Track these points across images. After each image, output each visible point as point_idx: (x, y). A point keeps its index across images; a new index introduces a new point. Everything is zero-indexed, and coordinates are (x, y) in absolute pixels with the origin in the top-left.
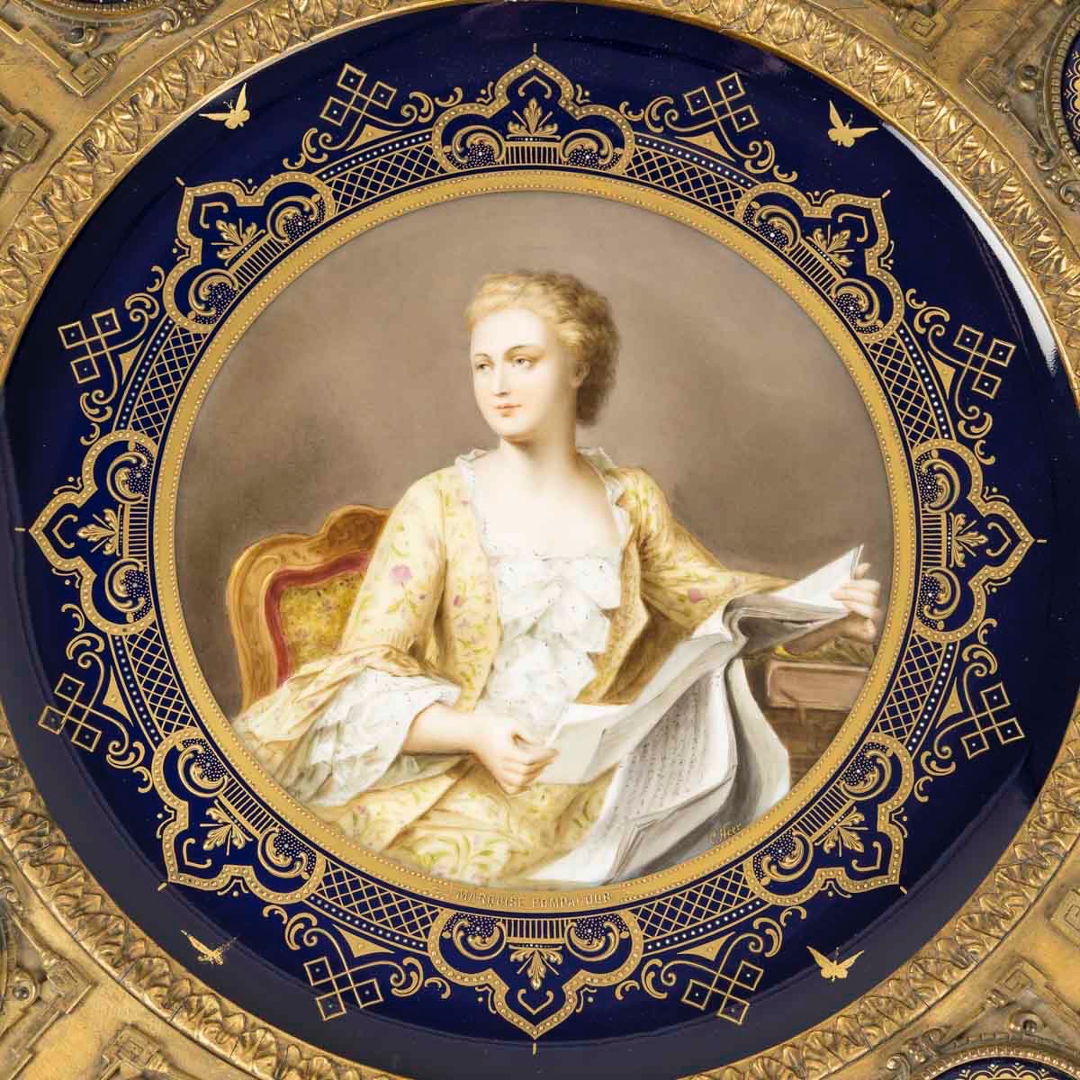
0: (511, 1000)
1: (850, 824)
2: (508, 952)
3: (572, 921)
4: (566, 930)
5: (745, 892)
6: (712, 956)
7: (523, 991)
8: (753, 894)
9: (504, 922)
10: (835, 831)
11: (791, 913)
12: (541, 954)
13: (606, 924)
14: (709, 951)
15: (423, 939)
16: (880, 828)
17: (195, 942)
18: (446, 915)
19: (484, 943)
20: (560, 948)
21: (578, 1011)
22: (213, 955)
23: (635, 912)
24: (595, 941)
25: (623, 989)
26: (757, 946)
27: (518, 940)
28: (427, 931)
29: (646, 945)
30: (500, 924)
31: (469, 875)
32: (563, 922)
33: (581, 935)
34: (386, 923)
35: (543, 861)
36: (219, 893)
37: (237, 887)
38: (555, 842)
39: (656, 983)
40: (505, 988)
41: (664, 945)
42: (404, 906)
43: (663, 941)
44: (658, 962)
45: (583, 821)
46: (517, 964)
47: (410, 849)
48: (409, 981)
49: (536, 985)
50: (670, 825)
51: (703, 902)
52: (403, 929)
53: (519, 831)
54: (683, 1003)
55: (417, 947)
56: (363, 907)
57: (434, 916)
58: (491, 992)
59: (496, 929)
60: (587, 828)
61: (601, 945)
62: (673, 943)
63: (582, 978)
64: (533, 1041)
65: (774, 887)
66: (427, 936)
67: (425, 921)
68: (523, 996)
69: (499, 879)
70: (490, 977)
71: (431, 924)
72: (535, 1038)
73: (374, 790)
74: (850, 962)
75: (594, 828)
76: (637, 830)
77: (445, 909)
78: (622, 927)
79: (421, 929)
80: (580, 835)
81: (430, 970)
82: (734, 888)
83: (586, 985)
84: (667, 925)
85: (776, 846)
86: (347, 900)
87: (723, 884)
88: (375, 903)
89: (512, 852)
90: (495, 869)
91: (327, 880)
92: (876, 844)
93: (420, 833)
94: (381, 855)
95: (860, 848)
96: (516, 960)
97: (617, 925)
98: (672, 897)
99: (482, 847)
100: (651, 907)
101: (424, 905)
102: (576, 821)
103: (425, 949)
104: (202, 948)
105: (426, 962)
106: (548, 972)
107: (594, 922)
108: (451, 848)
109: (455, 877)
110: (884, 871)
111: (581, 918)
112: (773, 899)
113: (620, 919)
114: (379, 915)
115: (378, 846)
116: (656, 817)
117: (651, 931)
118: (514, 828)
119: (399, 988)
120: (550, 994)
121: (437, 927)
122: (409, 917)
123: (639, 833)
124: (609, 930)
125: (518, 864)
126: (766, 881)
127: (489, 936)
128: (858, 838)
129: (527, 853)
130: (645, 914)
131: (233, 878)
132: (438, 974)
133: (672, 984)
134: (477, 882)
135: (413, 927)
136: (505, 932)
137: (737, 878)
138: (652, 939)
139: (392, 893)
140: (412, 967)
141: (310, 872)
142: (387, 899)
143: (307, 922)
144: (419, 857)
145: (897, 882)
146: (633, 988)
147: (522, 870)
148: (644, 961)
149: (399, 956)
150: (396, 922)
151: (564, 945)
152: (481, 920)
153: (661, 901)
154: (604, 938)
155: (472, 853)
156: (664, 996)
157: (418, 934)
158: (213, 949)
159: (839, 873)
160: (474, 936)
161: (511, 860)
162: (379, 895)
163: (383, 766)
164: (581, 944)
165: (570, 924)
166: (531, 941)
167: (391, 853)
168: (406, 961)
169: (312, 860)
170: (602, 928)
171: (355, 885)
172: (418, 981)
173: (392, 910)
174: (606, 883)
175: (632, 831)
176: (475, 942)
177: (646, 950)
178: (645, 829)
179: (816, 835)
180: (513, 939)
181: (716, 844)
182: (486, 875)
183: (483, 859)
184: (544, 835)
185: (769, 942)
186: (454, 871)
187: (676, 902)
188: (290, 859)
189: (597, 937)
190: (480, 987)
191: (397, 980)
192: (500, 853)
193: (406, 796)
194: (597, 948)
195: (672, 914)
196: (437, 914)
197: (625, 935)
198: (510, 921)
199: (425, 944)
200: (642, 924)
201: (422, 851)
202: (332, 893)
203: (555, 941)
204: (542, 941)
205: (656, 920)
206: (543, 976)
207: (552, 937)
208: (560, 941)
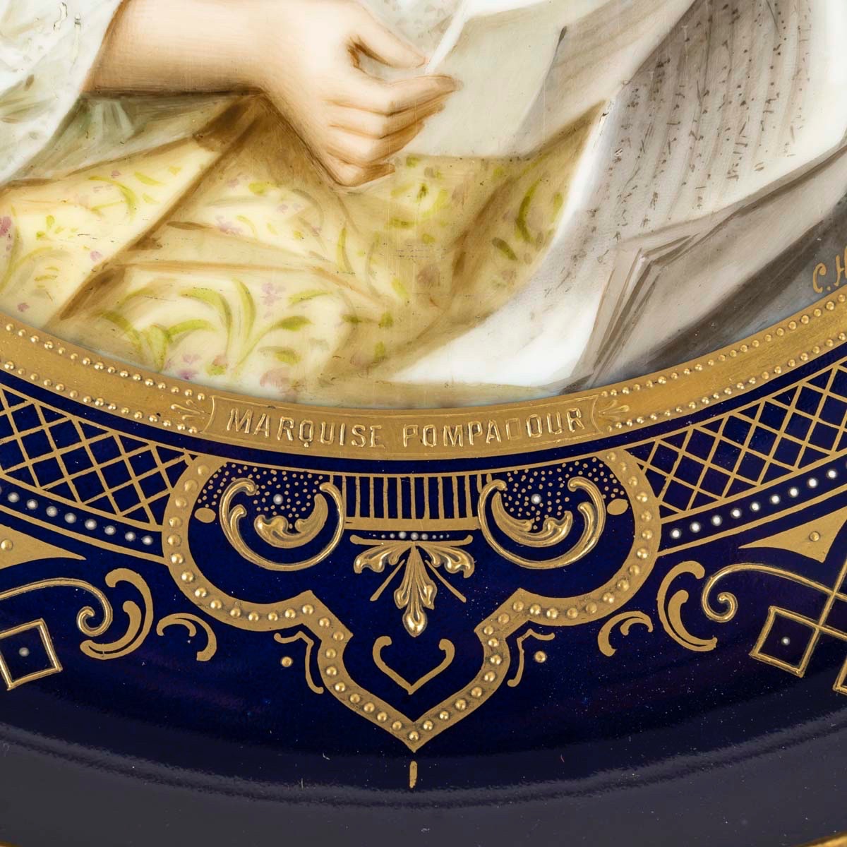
0: (357, 662)
2: (348, 551)
3: (495, 477)
4: (482, 499)
6: (819, 552)
7: (384, 641)
9: (338, 482)
12: (424, 555)
13: (575, 483)
14: (813, 540)
15: (152, 526)
18: (202, 468)
19: (294, 531)
20: (469, 540)
21: (513, 683)
23: (641, 453)
24: (550, 523)
25: (616, 629)
27: (371, 523)
28: (159, 509)
29: (667, 529)
30: (329, 487)
31: (254, 375)
32: (473, 479)
33: (517, 509)
34: (63, 490)
38: (453, 293)
39: (691, 614)
40: (342, 635)
41: (708, 529)
42: (105, 450)
43: (704, 519)
44: (696, 569)
45: (516, 244)
46: (370, 579)
47: (117, 319)
48: (121, 623)
49: (415, 625)
50: (720, 251)
51: (798, 426)
52: (104, 504)
53: (370, 272)
54: (755, 662)
55: (137, 545)
57: (176, 473)
58: (310, 643)
59: (319, 499)
60: (528, 260)
61: (564, 531)
62: (729, 523)
63: (520, 607)
64: (409, 755)
66: (159, 521)
67: (153, 485)
68: (385, 652)
69: (324, 383)
70: (307, 610)
71: (170, 489)
72: (414, 749)
73: (28, 180)
75: (543, 260)
76: (642, 260)
77: (201, 456)
78: (611, 487)
79: (144, 502)
80: (510, 275)
81: (169, 597)
83: (530, 625)
84: (715, 483)
88: (37, 445)
89: (354, 320)
90: (315, 360)
93: (139, 280)
94: (47, 331)
96: (367, 570)
97: (600, 486)
98: (725, 417)
99: (282, 310)
100: (678, 441)
101: (152, 446)
102: (502, 245)
103: (157, 548)
105: (160, 578)
106: (442, 596)
107: (547, 477)
108: (212, 315)
109: (221, 380)
111: (516, 469)
113: (607, 471)
114: (48, 472)
115: (41, 312)
116: (689, 231)
117: (678, 496)
118: (358, 264)
119: (98, 640)
120: (446, 646)
121: (182, 496)
122: (117, 474)
123: (647, 271)
124: (583, 496)
127: (305, 516)
129: (387, 322)
130: (665, 459)
132: (189, 607)
133: (728, 617)
134: (273, 390)
135: (126, 498)
136: (341, 510)
138: (681, 514)
139: (76, 420)
140: (125, 591)
142: (65, 434)
144: (137, 335)
146: (637, 629)
147: (380, 359)
148: (662, 566)
149: (96, 565)
150: (88, 487)
151: (477, 534)
152: (286, 479)
153: (698, 426)
154: (569, 516)
155: (262, 323)
156: (710, 645)
157: (140, 515)
160: (269, 516)
161: (349, 340)
162: (45, 426)
163: (48, 124)
164: (519, 530)
165: (490, 484)
166: (400, 524)
167: (72, 327)
168: (112, 578)
170: (566, 491)
172: (141, 622)
173: (76, 461)
174: (573, 388)
175: (632, 263)
176: (271, 529)
177: (666, 541)
178: (658, 262)
180: (358, 522)
181: (826, 293)
182: (294, 373)
183: (285, 338)
184: (427, 278)
186: (218, 365)
187: (735, 429)
189: (553, 514)
190: (286, 633)
191: (93, 622)
192: (326, 321)
193: (104, 194)
194: (555, 540)
195: (726, 455)
196: (182, 467)
197: (618, 507)
198: (351, 481)
199: (157, 537)
200: (656, 482)
201: (145, 320)
203: (456, 524)
204: (427, 524)
205: (689, 470)
206: (430, 604)
207: (449, 514)
208: (468, 523)
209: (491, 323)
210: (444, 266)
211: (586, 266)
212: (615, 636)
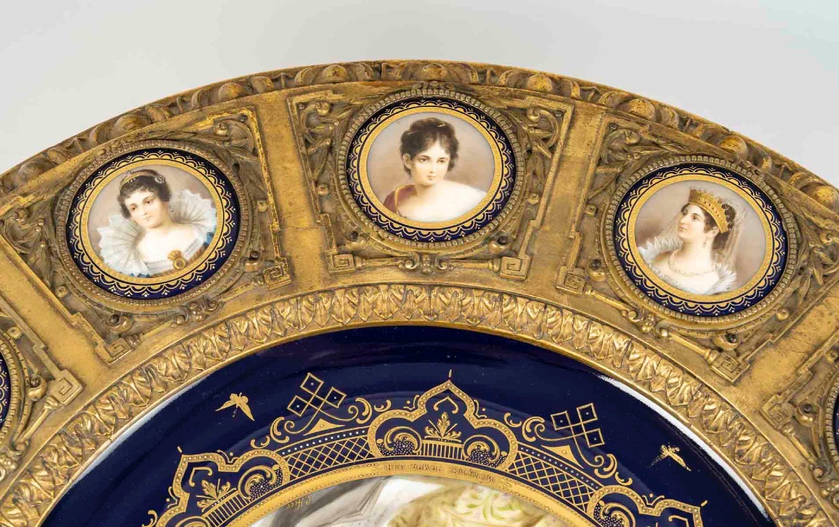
0: (463, 408)
1: (208, 500)
2: (462, 438)
3: (416, 454)
4: (420, 448)
5: (292, 461)
6: (321, 421)
7: (454, 412)
8: (286, 459)
9: (463, 458)
10: (220, 497)
11: (262, 444)
12: (440, 435)
13: (392, 449)
14: (322, 425)
15: (520, 453)
16: (187, 495)
17: (681, 462)
18: (504, 467)
19: (478, 446)
20: (426, 437)
21: (418, 396)
22: (669, 452)
23: (370, 456)
24: (401, 439)
25: (385, 407)
26: (289, 424)
27: (455, 445)
28: (518, 457)
29: (366, 433)
30: (466, 457)
31: (485, 493)
32: (422, 454)
33: (411, 443)
34: (546, 466)
35: (431, 497)
36: (663, 497)
37: (651, 500)
38: (422, 509)
39: (362, 408)
40: (466, 415)
41: (354, 432)
42: (533, 476)
43: (354, 435)
44: (359, 421)
45: (400, 522)
46: (457, 430)
47: (526, 514)
48: (532, 426)
49: (444, 416)
50: (338, 512)
51: (322, 458)
52: (534, 460)
53: (446, 519)
54: (346, 393)
55: (525, 448)
56: (562, 478)
57: (512, 467)
58: (476, 414)
59: (469, 454)
60: (397, 517)
61: (397, 437)
62: (347, 433)
63: (413, 416)
64: (451, 379)
65: (270, 463)
66: (518, 454)
67: (519, 464)
68: (455, 409)
69: (464, 488)
70: (476, 423)
71: (514, 462)
72: (449, 381)
74: (227, 405)
75: (393, 516)
76: (362, 512)
77: (504, 471)
78: (381, 447)
79: (522, 459)
80: (404, 513)
81: (517, 432)
82: (299, 465)
83: (410, 411)
84: (349, 445)
85: (265, 490)
86: (573, 484)
87: (306, 468)
88: (553, 480)
89: (453, 505)
90: (466, 494)
91: (586, 499)
92: (192, 484)
95: (204, 483)
96: (457, 433)
97: (384, 448)
98: (343, 463)
99: (474, 510)
100: (359, 458)
101: (518, 475)
102: (405, 522)
103: (520, 446)
104: (676, 458)
105: (520, 438)
106: (436, 423)
107: (400, 452)
108: (496, 511)
109: (495, 492)
110: (191, 465)
111: (409, 456)
112: (273, 455)
113: (381, 452)
114: (551, 472)
115: (548, 519)
117: (361, 442)
118: (449, 521)
119: (540, 423)
120: (436, 408)
121: (511, 459)
122: (530, 468)
123: (361, 510)
124: (390, 446)
125: (450, 496)
126: (275, 467)
127: (474, 450)
128: (205, 490)
129: (443, 503)
130: (364, 454)
131: (653, 507)
132: (512, 429)
133: (350, 407)
134: (480, 487)
135: (527, 461)
136: (463, 451)
137: (295, 472)
138: (361, 437)
139: (541, 485)
140: (530, 435)
141: (598, 506)
142: (544, 482)
143: (601, 472)
144: (520, 508)
145: (183, 456)
146: (379, 407)
147: (446, 493)
148: (369, 423)
149: (538, 443)
150: (539, 466)
151: (423, 438)
152: (480, 461)
153: (352, 461)
154: (395, 440)
155: (482, 507)
156: (358, 399)
157: (524, 456)
158: (669, 457)
159: (223, 467)
160: (485, 451)
161: (456, 499)
162: (550, 485)
164: (411, 438)
165: (418, 452)
166: (446, 444)
168: (534, 439)
169: (596, 513)
170: (395, 447)
171: (566, 494)
172: (526, 426)
173: (541, 474)
174: (389, 477)
175: (365, 512)
176: (485, 447)
177: (367, 430)
178: (356, 512)
179: (234, 495)
180: (459, 446)
181: (307, 496)
182: (473, 492)
183: (475, 502)
184: (429, 515)
185: (280, 427)
186: (496, 496)
187: (340, 459)
188: (612, 515)
189: (399, 441)
190: (483, 418)
191: (540, 427)
192: (462, 506)
194: (399, 435)
195: (345, 452)
196: (510, 469)
197: (380, 441)
198: (459, 458)
199: (519, 449)
200: (367, 446)
201: (517, 512)
202: (583, 490)
203: (429, 442)
204: (438, 443)
205: (357, 449)
206: (439, 420)
207: (431, 445)
208: (425, 442)
209: (411, 499)
210: (423, 518)
211: (380, 512)
212: (386, 405)
